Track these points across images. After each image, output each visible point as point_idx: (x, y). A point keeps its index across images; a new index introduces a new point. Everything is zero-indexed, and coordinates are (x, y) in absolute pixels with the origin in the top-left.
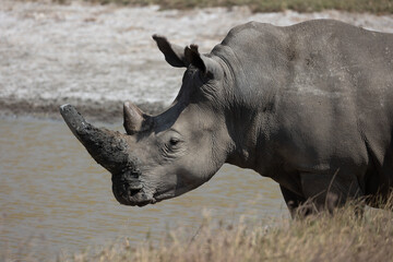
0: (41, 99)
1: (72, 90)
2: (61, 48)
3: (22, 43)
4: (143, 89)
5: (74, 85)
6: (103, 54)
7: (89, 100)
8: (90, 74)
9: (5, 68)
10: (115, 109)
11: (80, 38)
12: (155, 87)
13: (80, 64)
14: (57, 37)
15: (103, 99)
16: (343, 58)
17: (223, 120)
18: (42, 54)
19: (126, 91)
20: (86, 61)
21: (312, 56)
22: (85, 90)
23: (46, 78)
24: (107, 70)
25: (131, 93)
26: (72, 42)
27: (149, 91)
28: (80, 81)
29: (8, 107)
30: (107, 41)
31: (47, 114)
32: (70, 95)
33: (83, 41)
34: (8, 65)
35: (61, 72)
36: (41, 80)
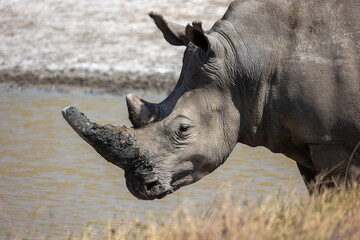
0: (47, 70)
1: (80, 61)
2: (67, 17)
3: (27, 12)
4: (154, 59)
5: (81, 56)
6: (111, 22)
7: (97, 71)
8: (98, 43)
9: (10, 39)
10: (124, 80)
11: (87, 6)
12: (166, 57)
13: (87, 34)
14: (63, 5)
15: (111, 70)
16: (347, 25)
17: (229, 98)
18: (49, 23)
19: (136, 61)
20: (94, 30)
21: (315, 23)
22: (92, 61)
23: (52, 48)
24: (115, 40)
25: (141, 63)
26: (79, 10)
27: (159, 61)
28: (88, 52)
29: (13, 79)
30: (116, 9)
31: (54, 87)
32: (77, 66)
33: (91, 9)
34: (12, 35)
35: (67, 42)
36: (47, 50)
